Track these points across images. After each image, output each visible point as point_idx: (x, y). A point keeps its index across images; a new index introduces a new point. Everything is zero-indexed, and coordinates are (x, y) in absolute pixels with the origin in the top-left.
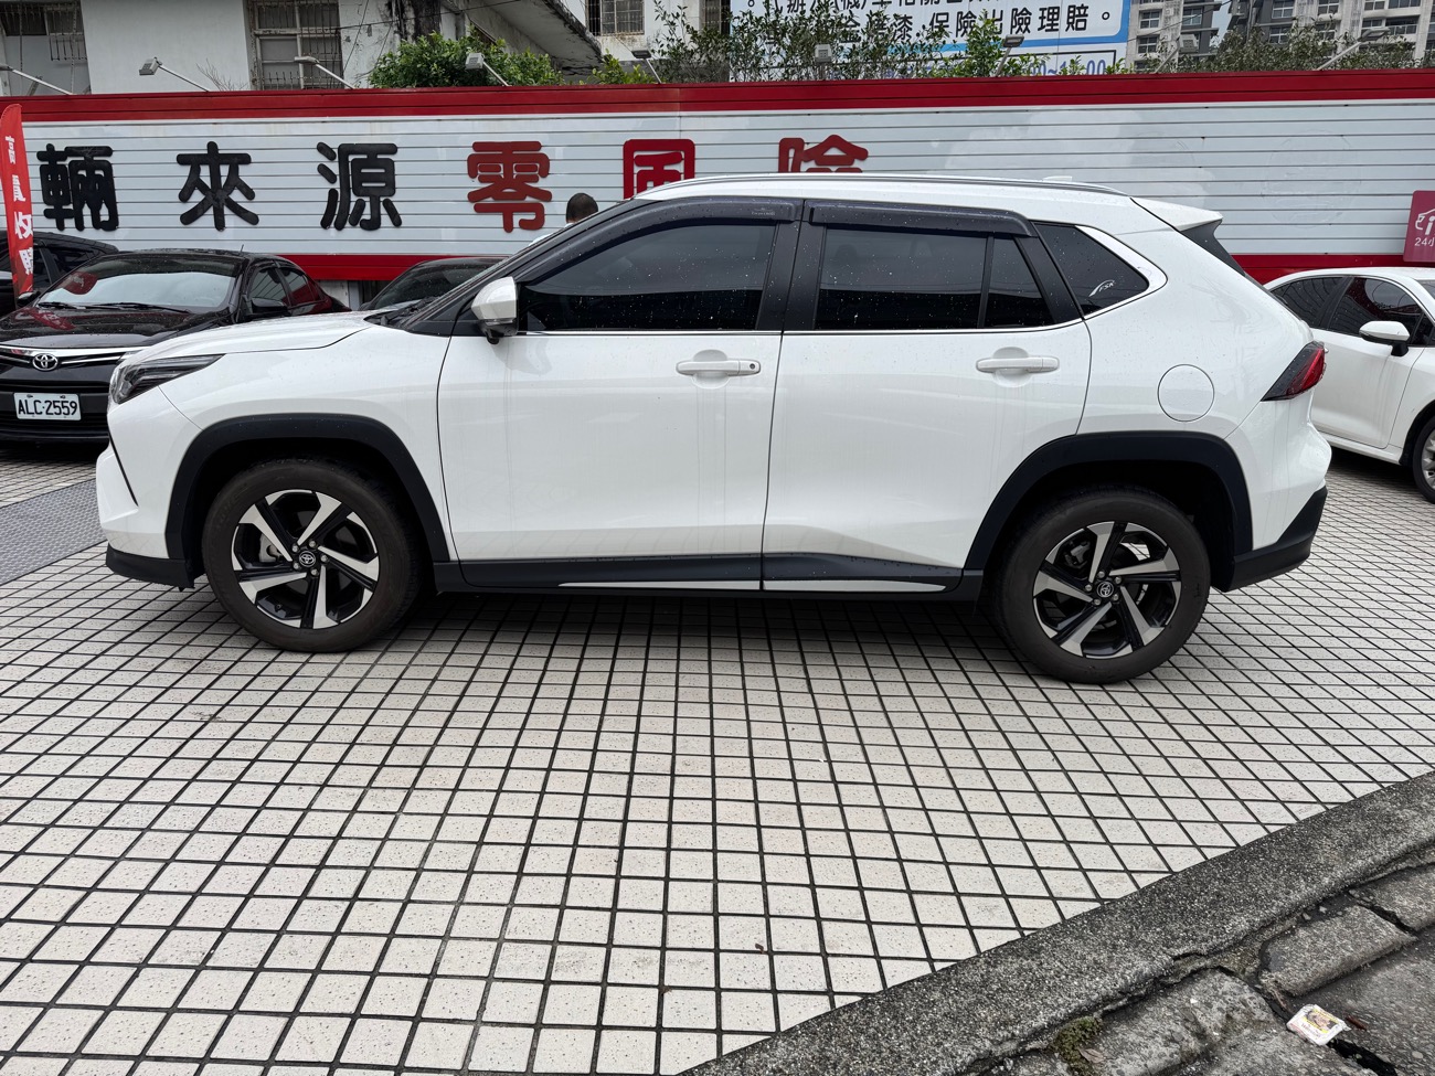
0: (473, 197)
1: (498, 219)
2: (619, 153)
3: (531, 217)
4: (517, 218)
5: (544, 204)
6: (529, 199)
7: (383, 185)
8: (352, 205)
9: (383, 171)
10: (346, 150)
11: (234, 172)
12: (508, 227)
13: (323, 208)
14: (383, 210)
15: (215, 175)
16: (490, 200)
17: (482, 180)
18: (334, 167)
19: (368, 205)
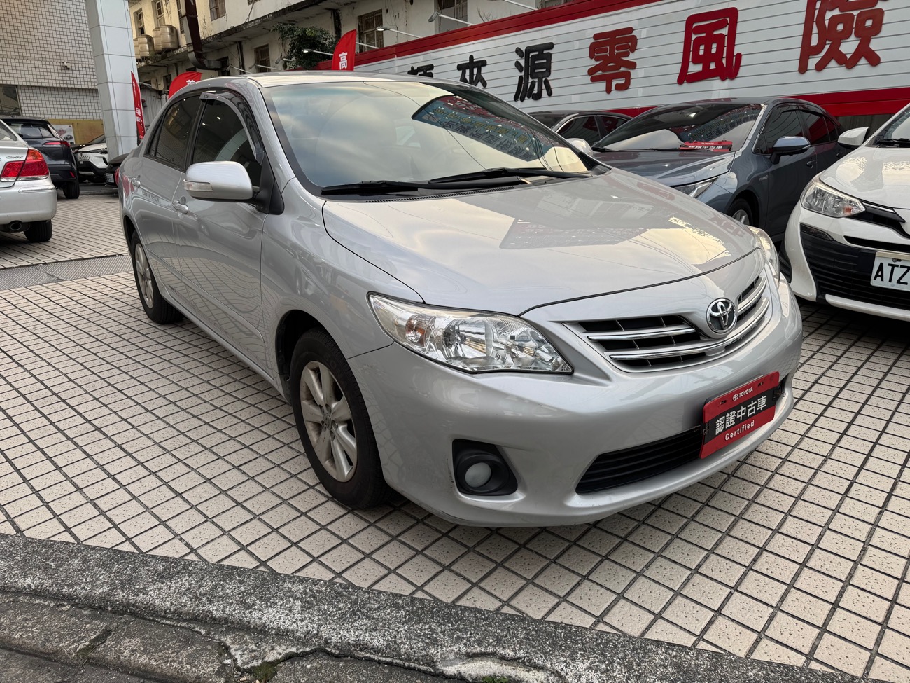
0: (591, 72)
1: (602, 86)
2: (683, 26)
3: (622, 81)
4: (614, 83)
5: (631, 71)
6: (623, 69)
7: (544, 70)
8: (529, 84)
9: (545, 61)
10: (529, 50)
11: (479, 71)
12: (609, 90)
13: (515, 89)
14: (544, 87)
15: (472, 74)
16: (600, 73)
17: (596, 60)
18: (522, 62)
19: (537, 83)
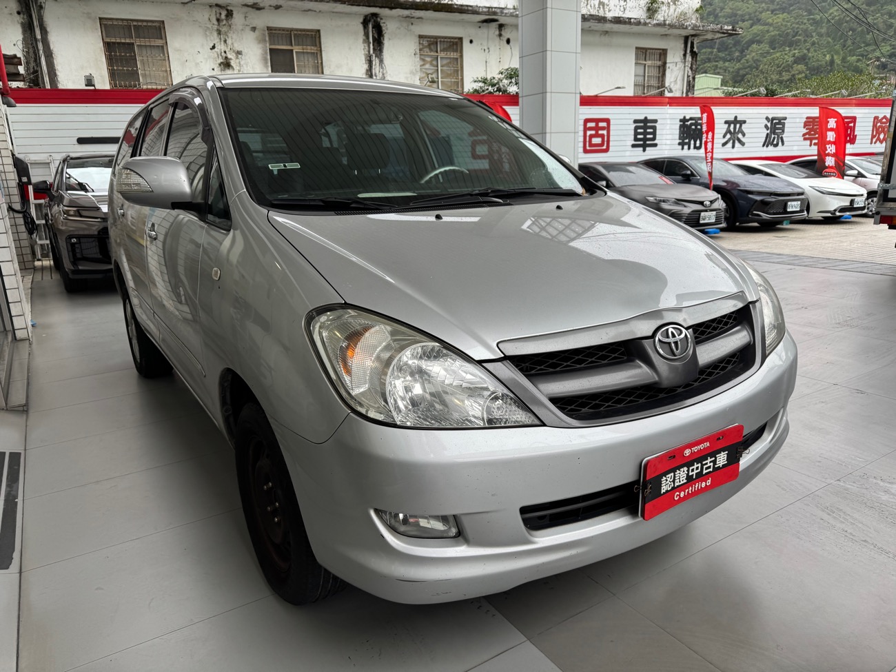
0: (804, 135)
1: (808, 142)
7: (781, 131)
8: (772, 138)
9: (782, 126)
10: (773, 119)
11: (741, 126)
14: (780, 141)
15: (735, 128)
16: (807, 136)
17: (807, 129)
18: (769, 125)
19: (776, 138)
